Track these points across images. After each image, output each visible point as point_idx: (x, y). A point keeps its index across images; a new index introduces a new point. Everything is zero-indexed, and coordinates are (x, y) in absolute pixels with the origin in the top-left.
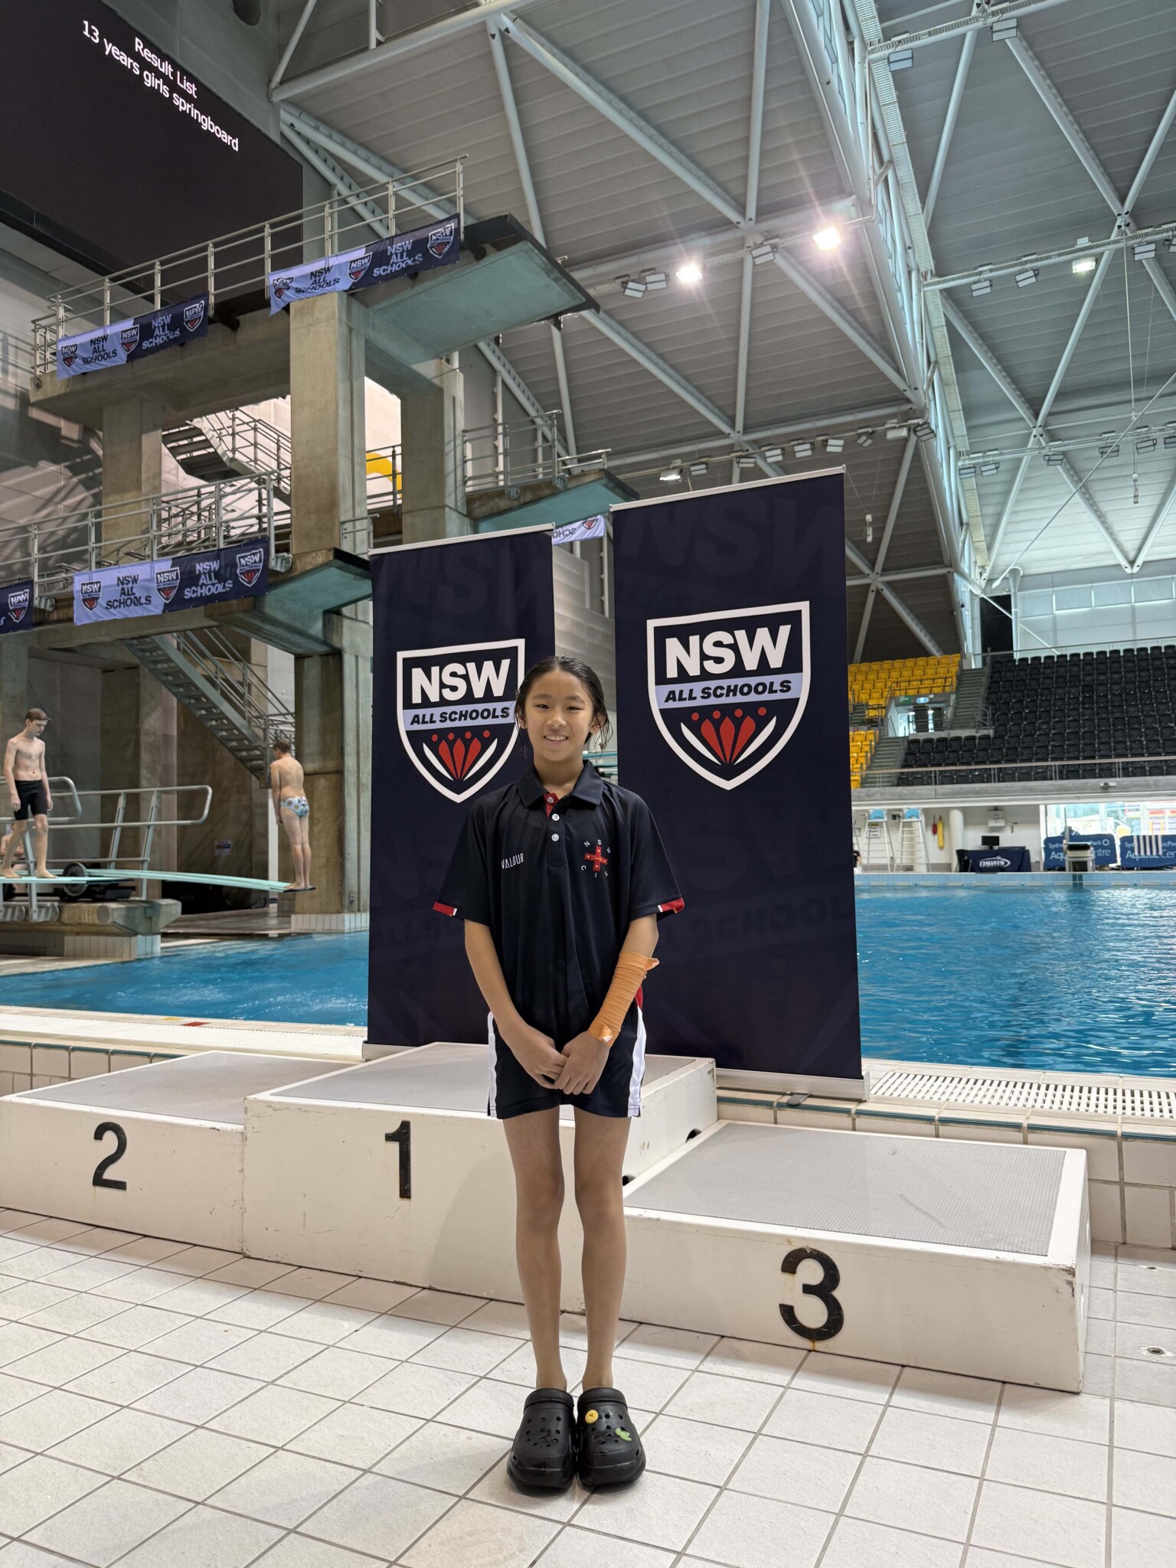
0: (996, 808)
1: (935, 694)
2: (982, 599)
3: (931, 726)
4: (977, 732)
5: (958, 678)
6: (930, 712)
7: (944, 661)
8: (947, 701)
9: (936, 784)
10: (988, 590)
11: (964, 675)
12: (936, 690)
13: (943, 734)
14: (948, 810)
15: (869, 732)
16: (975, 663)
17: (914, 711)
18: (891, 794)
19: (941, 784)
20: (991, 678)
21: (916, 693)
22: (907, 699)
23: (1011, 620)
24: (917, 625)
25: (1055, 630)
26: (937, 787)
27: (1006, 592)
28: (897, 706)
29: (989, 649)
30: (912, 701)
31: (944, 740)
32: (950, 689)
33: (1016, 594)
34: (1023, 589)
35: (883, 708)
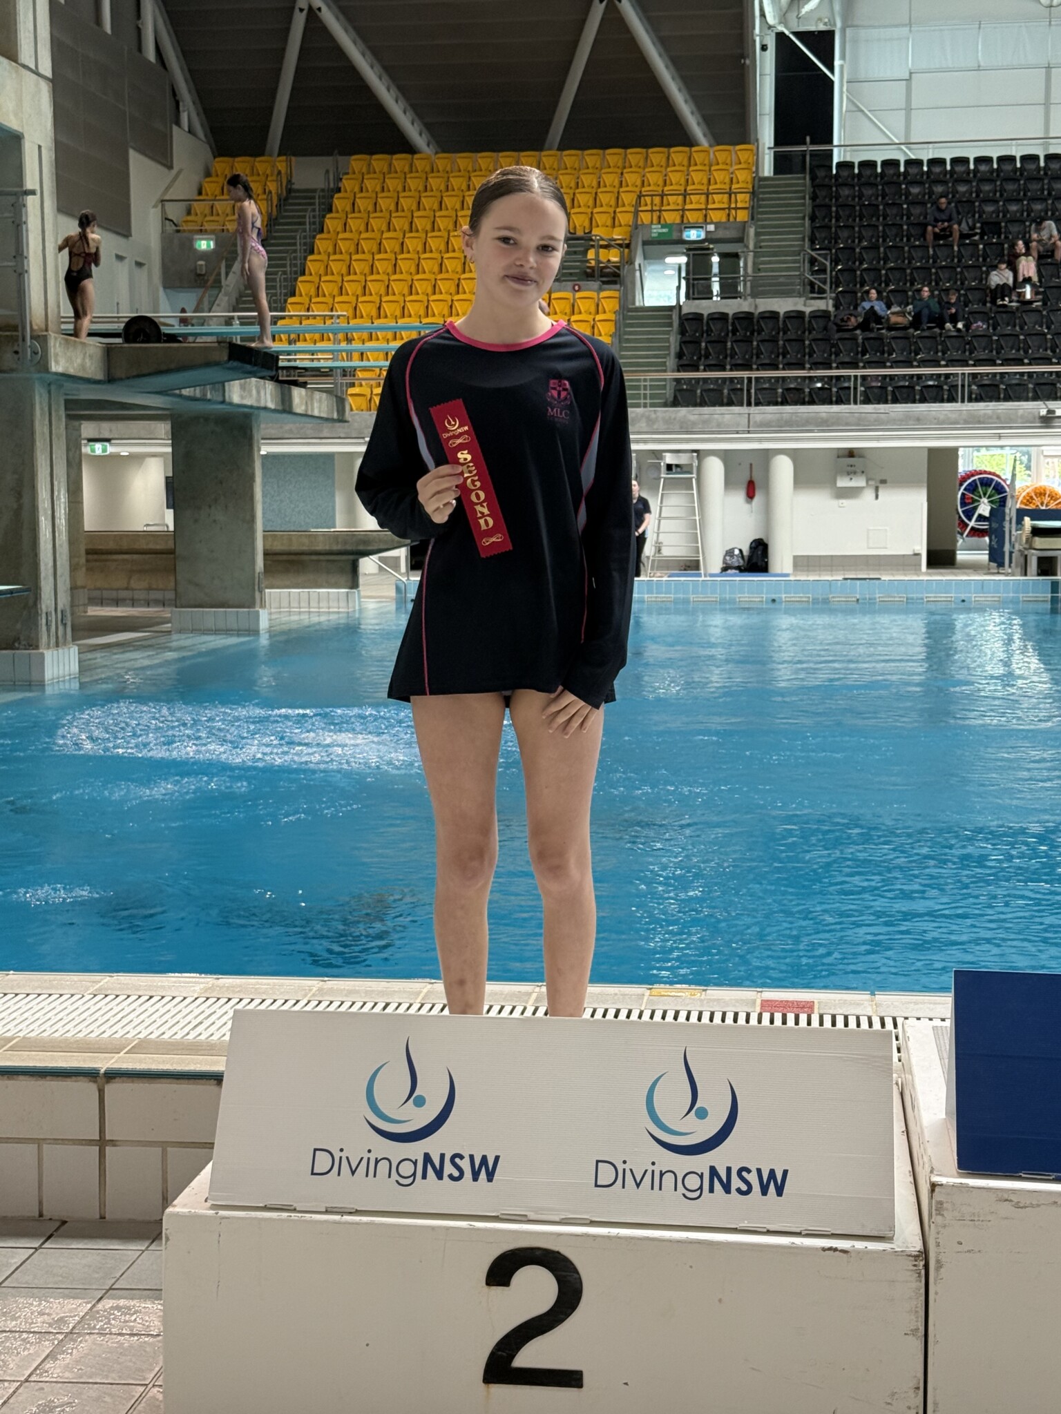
0: (851, 453)
1: (717, 225)
2: (780, 37)
3: (716, 288)
4: (805, 305)
5: (753, 194)
6: (715, 259)
7: (721, 157)
8: (740, 240)
9: (749, 404)
10: (792, 16)
11: (759, 188)
12: (717, 216)
13: (732, 307)
14: (767, 455)
15: (603, 294)
16: (767, 169)
17: (688, 256)
18: (667, 421)
19: (757, 404)
20: (814, 198)
21: (678, 221)
22: (665, 230)
23: (832, 82)
24: (673, 78)
25: (908, 109)
26: (753, 409)
27: (825, 24)
28: (645, 243)
29: (808, 139)
30: (675, 236)
31: (745, 318)
32: (742, 216)
33: (843, 30)
34: (855, 23)
35: (620, 245)
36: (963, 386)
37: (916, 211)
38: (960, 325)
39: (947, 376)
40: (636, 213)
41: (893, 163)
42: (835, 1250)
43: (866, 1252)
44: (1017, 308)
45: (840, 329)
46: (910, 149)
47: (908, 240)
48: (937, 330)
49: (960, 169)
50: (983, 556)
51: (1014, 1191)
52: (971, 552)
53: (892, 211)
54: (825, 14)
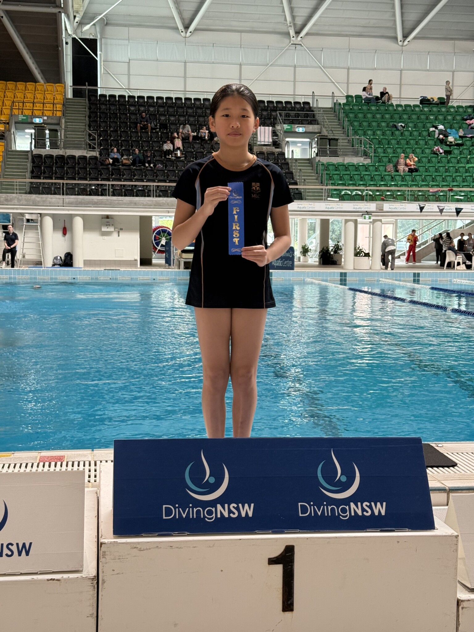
0: (107, 217)
1: (48, 117)
2: (74, 39)
3: (48, 144)
4: (87, 153)
5: (64, 105)
6: (47, 132)
7: (49, 88)
8: (58, 124)
9: (63, 194)
10: (79, 31)
11: (66, 103)
12: (48, 113)
13: (55, 152)
14: (71, 217)
16: (70, 95)
17: (35, 129)
18: (26, 200)
19: (67, 194)
20: (90, 108)
21: (31, 114)
22: (24, 118)
23: (97, 61)
24: (27, 53)
25: (129, 75)
26: (65, 197)
27: (93, 36)
28: (16, 123)
29: (87, 83)
30: (29, 120)
31: (62, 157)
32: (59, 114)
33: (101, 39)
34: (106, 37)
35: (4, 123)
36: (153, 190)
37: (133, 117)
38: (152, 165)
39: (147, 186)
40: (12, 110)
41: (123, 97)
42: (54, 580)
43: (69, 579)
44: (175, 160)
45: (102, 164)
46: (130, 92)
47: (130, 129)
48: (143, 167)
49: (150, 101)
50: (163, 261)
51: (139, 543)
52: (158, 260)
53: (123, 117)
54: (93, 31)
